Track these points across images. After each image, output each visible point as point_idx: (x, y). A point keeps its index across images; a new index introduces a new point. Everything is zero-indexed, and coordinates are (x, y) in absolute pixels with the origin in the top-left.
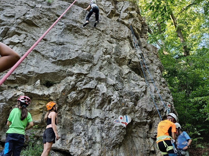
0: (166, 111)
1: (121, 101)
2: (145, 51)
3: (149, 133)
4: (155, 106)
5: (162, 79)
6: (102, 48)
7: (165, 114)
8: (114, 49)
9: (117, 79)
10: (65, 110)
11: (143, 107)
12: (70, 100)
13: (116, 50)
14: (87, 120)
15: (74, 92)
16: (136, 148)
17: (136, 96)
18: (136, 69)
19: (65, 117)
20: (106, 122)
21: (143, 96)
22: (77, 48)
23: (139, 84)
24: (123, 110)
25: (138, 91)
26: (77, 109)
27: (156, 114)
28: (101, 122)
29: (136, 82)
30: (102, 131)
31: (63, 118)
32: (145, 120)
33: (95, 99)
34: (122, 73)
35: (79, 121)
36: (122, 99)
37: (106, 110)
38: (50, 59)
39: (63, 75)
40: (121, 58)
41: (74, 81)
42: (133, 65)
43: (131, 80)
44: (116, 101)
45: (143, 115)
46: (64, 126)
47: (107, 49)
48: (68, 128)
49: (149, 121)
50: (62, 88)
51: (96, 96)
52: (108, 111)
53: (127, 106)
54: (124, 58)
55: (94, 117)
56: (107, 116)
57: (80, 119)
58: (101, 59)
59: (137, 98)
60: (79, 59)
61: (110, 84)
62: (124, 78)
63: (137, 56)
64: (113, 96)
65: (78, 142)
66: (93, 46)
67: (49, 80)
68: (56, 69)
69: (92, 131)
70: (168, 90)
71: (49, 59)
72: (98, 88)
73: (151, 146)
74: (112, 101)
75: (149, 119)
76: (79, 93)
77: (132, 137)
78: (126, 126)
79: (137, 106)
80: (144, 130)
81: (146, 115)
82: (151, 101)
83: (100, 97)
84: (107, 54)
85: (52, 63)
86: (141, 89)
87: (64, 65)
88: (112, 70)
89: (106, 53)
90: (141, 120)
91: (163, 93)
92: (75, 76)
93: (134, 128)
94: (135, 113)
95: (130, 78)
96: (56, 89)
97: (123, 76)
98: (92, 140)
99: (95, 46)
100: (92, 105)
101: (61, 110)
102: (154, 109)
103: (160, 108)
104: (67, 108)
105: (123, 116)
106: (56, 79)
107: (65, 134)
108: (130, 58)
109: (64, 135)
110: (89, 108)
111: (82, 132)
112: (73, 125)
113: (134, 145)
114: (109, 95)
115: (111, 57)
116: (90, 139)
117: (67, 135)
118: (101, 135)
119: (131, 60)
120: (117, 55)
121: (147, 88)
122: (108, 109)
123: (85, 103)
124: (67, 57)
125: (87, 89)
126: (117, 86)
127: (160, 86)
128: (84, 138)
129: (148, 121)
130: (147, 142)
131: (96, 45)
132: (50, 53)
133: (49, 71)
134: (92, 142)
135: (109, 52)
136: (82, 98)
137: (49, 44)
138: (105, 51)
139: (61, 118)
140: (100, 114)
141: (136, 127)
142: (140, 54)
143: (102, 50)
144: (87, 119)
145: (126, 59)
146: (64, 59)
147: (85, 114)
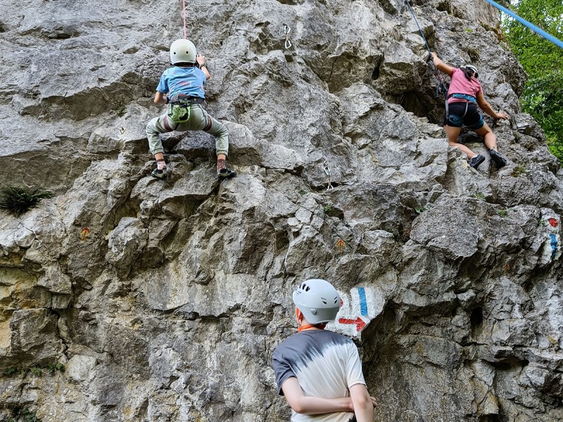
0: (543, 245)
1: (333, 232)
2: (446, 21)
3: (469, 344)
4: (487, 233)
5: (517, 120)
6: (245, 27)
7: (539, 260)
8: (302, 26)
9: (317, 146)
10: (107, 292)
11: (434, 244)
12: (114, 254)
13: (311, 27)
14: (197, 324)
15: (131, 220)
16: (419, 411)
17: (401, 200)
18: (407, 93)
19: (108, 320)
20: (274, 325)
21: (436, 197)
22: (133, 38)
23: (421, 148)
24: (345, 269)
25: (414, 178)
26: (153, 283)
27: (495, 262)
28: (253, 325)
29: (405, 146)
30: (261, 361)
31: (102, 326)
32: (449, 297)
33: (222, 238)
34: (343, 118)
35: (164, 330)
36: (336, 224)
37: (269, 275)
38: (16, 98)
39: (76, 156)
40: (335, 59)
41: (122, 176)
42: (391, 78)
43: (382, 140)
44: (306, 235)
45: (440, 274)
46: (111, 355)
47: (269, 26)
48: (130, 361)
49: (465, 297)
50: (74, 211)
51: (226, 224)
52: (281, 280)
53: (361, 249)
54: (351, 57)
55: (223, 310)
56: (276, 302)
57: (166, 322)
58: (241, 72)
59: (410, 210)
60: (140, 80)
61: (281, 166)
62: (354, 136)
63: (407, 41)
64: (298, 214)
65: (166, 416)
66: (206, 24)
67: (16, 185)
68: (37, 139)
69: (222, 366)
70: (547, 157)
71: (11, 99)
72: (226, 190)
73: (481, 396)
74: (292, 236)
75: (464, 287)
76: (150, 220)
77: (399, 367)
78: (363, 332)
79: (410, 242)
80: (449, 335)
81: (452, 272)
82: (472, 214)
83: (239, 225)
84: (270, 49)
85: (23, 114)
86: (428, 168)
87: (80, 116)
88: (297, 110)
89: (266, 42)
90: (429, 295)
91: (528, 174)
92: (127, 153)
93: (405, 331)
94: (400, 270)
95: (377, 133)
96: (49, 219)
97: (348, 129)
98: (222, 402)
99: (214, 22)
100: (213, 260)
101: (85, 296)
102: (486, 247)
103: (514, 237)
104: (111, 285)
105: (348, 292)
106: (51, 178)
107: (116, 384)
108: (374, 52)
109: (112, 389)
110: (201, 276)
111: (180, 374)
112: (144, 346)
113: (409, 397)
114: (274, 215)
115: (289, 59)
116: (212, 400)
117: (127, 390)
118: (259, 378)
119: (380, 60)
120: (319, 47)
121: (453, 160)
122: (277, 272)
123: (184, 258)
124: (88, 83)
125: (177, 200)
126: (319, 169)
127: (513, 146)
128: (187, 398)
129: (460, 296)
130: (466, 382)
131: (216, 16)
132: (15, 74)
133: (7, 150)
134: (221, 413)
135: (278, 38)
136: (167, 239)
137: (15, 39)
138: (261, 35)
139: (95, 325)
140: (249, 292)
141: (410, 325)
142: (419, 33)
143: (243, 32)
144: (198, 320)
145: (357, 59)
146: (71, 93)
147: (185, 300)
